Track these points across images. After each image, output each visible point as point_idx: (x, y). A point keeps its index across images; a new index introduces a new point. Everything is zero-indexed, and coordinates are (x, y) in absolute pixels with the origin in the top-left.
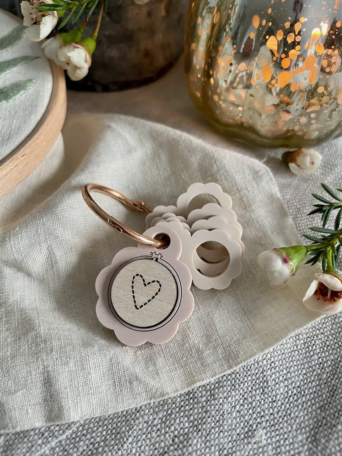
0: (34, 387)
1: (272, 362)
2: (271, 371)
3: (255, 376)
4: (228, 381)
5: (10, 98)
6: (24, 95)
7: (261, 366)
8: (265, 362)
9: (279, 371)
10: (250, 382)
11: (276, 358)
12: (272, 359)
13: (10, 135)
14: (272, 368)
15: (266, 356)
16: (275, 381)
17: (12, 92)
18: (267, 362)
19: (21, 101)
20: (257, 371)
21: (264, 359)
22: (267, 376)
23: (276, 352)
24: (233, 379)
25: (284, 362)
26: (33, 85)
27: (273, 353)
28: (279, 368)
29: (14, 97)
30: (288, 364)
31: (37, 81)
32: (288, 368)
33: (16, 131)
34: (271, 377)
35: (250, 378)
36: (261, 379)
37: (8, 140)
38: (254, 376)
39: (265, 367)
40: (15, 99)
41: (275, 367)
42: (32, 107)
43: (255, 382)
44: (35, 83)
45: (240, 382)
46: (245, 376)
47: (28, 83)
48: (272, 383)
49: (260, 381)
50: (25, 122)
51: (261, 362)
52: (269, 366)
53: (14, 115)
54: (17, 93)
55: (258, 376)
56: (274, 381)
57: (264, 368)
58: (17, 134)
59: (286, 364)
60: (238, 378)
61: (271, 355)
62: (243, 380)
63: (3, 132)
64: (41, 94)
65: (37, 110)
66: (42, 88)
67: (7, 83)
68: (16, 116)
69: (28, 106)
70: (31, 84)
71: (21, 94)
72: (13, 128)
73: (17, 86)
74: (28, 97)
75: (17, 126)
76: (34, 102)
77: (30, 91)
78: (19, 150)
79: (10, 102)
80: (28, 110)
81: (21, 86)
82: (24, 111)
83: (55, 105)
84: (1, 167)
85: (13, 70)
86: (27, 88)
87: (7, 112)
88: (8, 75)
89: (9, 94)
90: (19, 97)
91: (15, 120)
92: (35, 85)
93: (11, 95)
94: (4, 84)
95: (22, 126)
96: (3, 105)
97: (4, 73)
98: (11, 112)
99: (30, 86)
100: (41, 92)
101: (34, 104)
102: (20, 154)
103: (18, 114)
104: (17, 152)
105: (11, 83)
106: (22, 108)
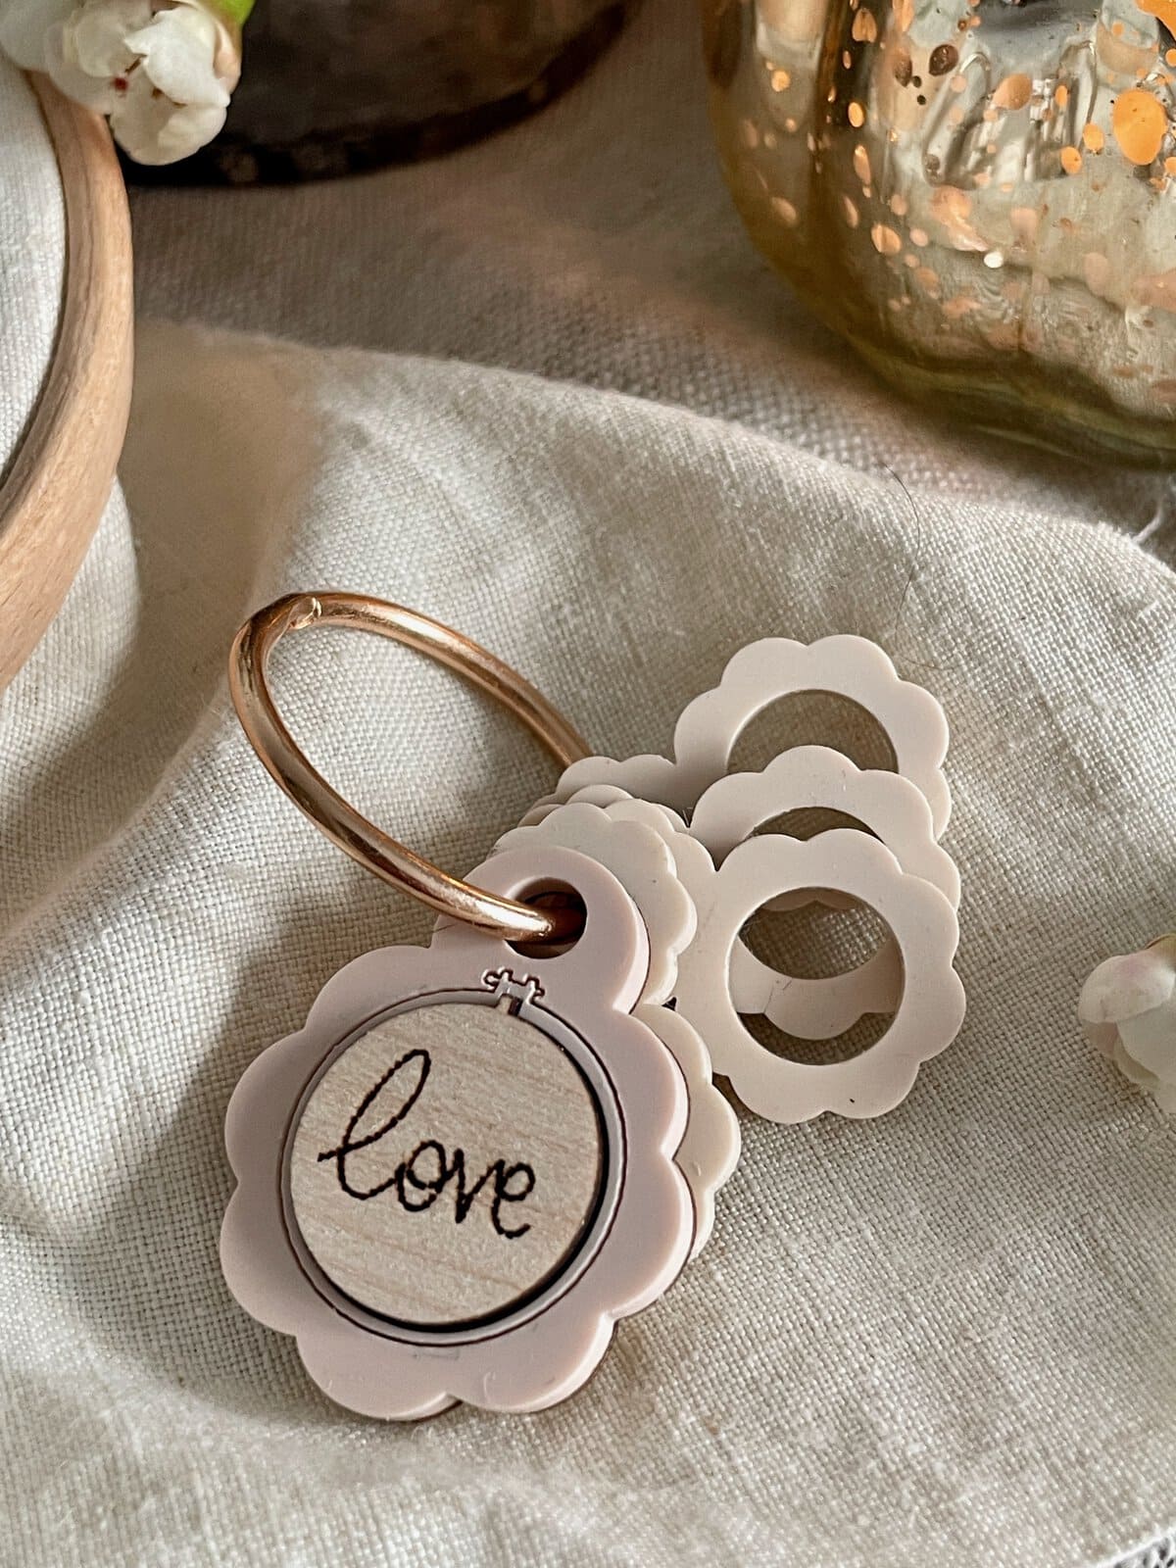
65: (9, 364)
66: (16, 242)
83: (95, 333)
100: (13, 260)
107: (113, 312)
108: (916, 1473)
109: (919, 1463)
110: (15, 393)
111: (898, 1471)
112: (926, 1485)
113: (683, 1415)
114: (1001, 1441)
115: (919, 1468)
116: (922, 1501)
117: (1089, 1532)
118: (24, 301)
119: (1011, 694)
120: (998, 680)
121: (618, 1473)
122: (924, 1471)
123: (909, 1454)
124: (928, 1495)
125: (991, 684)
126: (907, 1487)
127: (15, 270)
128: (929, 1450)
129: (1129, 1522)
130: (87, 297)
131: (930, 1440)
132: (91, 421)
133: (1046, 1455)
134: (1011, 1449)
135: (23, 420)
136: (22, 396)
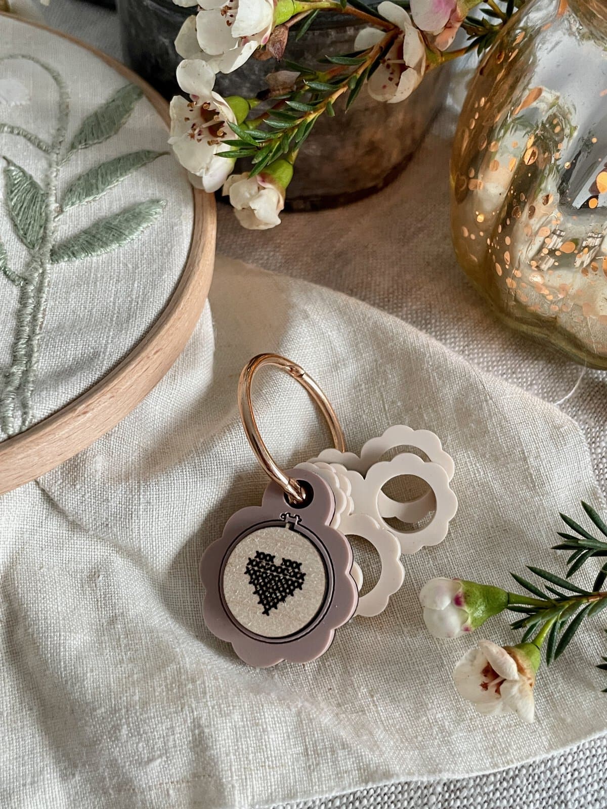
0: (179, 753)
1: (575, 770)
2: (573, 784)
3: (547, 792)
4: (503, 799)
5: (125, 239)
6: (147, 232)
7: (556, 776)
8: (563, 769)
9: (587, 785)
10: (538, 802)
11: (582, 763)
12: (576, 765)
13: (130, 310)
14: (574, 780)
15: (565, 759)
16: (579, 802)
17: (128, 228)
18: (566, 769)
19: (143, 244)
20: (549, 785)
21: (561, 765)
22: (565, 792)
23: (581, 753)
24: (511, 796)
25: (595, 770)
26: (161, 210)
27: (576, 755)
28: (587, 780)
29: (131, 237)
30: (601, 773)
31: (167, 202)
32: (602, 781)
33: (140, 302)
34: (572, 794)
35: (537, 795)
36: (556, 798)
37: (128, 322)
38: (544, 792)
39: (563, 777)
40: (133, 240)
41: (579, 778)
42: (162, 255)
43: (547, 803)
44: (163, 207)
45: (522, 802)
46: (530, 792)
47: (153, 207)
48: (573, 804)
49: (554, 801)
50: (154, 286)
51: (556, 769)
52: (569, 776)
53: (134, 273)
54: (136, 229)
55: (551, 792)
56: (577, 802)
57: (561, 779)
58: (141, 309)
59: (598, 774)
60: (518, 796)
61: (573, 757)
62: (527, 798)
63: (117, 304)
64: (175, 228)
66: (177, 218)
67: (115, 207)
68: (137, 275)
69: (155, 254)
70: (158, 210)
71: (142, 229)
72: (134, 297)
73: (136, 215)
74: (154, 235)
75: (141, 294)
76: (166, 245)
77: (156, 222)
78: (150, 341)
79: (124, 246)
80: (157, 261)
81: (142, 215)
82: (150, 264)
83: (202, 252)
84: (124, 374)
85: (123, 181)
86: (151, 217)
87: (121, 265)
88: (115, 190)
89: (123, 231)
90: (139, 235)
91: (136, 282)
92: (163, 211)
93: (127, 233)
94: (110, 208)
95: (150, 294)
96: (113, 252)
97: (109, 187)
98: (127, 265)
99: (156, 213)
100: (176, 225)
101: (166, 250)
102: (153, 349)
103: (140, 269)
104: (146, 345)
105: (122, 206)
106: (145, 256)
108: (438, 725)
109: (440, 721)
111: (433, 722)
112: (442, 729)
113: (362, 688)
114: (468, 719)
115: (440, 723)
116: (440, 735)
117: (493, 757)
121: (339, 705)
122: (441, 724)
123: (437, 717)
124: (442, 733)
126: (436, 729)
128: (444, 716)
129: (506, 757)
130: (200, 239)
131: (444, 713)
133: (483, 727)
134: (471, 722)
135: (176, 282)
136: (176, 274)
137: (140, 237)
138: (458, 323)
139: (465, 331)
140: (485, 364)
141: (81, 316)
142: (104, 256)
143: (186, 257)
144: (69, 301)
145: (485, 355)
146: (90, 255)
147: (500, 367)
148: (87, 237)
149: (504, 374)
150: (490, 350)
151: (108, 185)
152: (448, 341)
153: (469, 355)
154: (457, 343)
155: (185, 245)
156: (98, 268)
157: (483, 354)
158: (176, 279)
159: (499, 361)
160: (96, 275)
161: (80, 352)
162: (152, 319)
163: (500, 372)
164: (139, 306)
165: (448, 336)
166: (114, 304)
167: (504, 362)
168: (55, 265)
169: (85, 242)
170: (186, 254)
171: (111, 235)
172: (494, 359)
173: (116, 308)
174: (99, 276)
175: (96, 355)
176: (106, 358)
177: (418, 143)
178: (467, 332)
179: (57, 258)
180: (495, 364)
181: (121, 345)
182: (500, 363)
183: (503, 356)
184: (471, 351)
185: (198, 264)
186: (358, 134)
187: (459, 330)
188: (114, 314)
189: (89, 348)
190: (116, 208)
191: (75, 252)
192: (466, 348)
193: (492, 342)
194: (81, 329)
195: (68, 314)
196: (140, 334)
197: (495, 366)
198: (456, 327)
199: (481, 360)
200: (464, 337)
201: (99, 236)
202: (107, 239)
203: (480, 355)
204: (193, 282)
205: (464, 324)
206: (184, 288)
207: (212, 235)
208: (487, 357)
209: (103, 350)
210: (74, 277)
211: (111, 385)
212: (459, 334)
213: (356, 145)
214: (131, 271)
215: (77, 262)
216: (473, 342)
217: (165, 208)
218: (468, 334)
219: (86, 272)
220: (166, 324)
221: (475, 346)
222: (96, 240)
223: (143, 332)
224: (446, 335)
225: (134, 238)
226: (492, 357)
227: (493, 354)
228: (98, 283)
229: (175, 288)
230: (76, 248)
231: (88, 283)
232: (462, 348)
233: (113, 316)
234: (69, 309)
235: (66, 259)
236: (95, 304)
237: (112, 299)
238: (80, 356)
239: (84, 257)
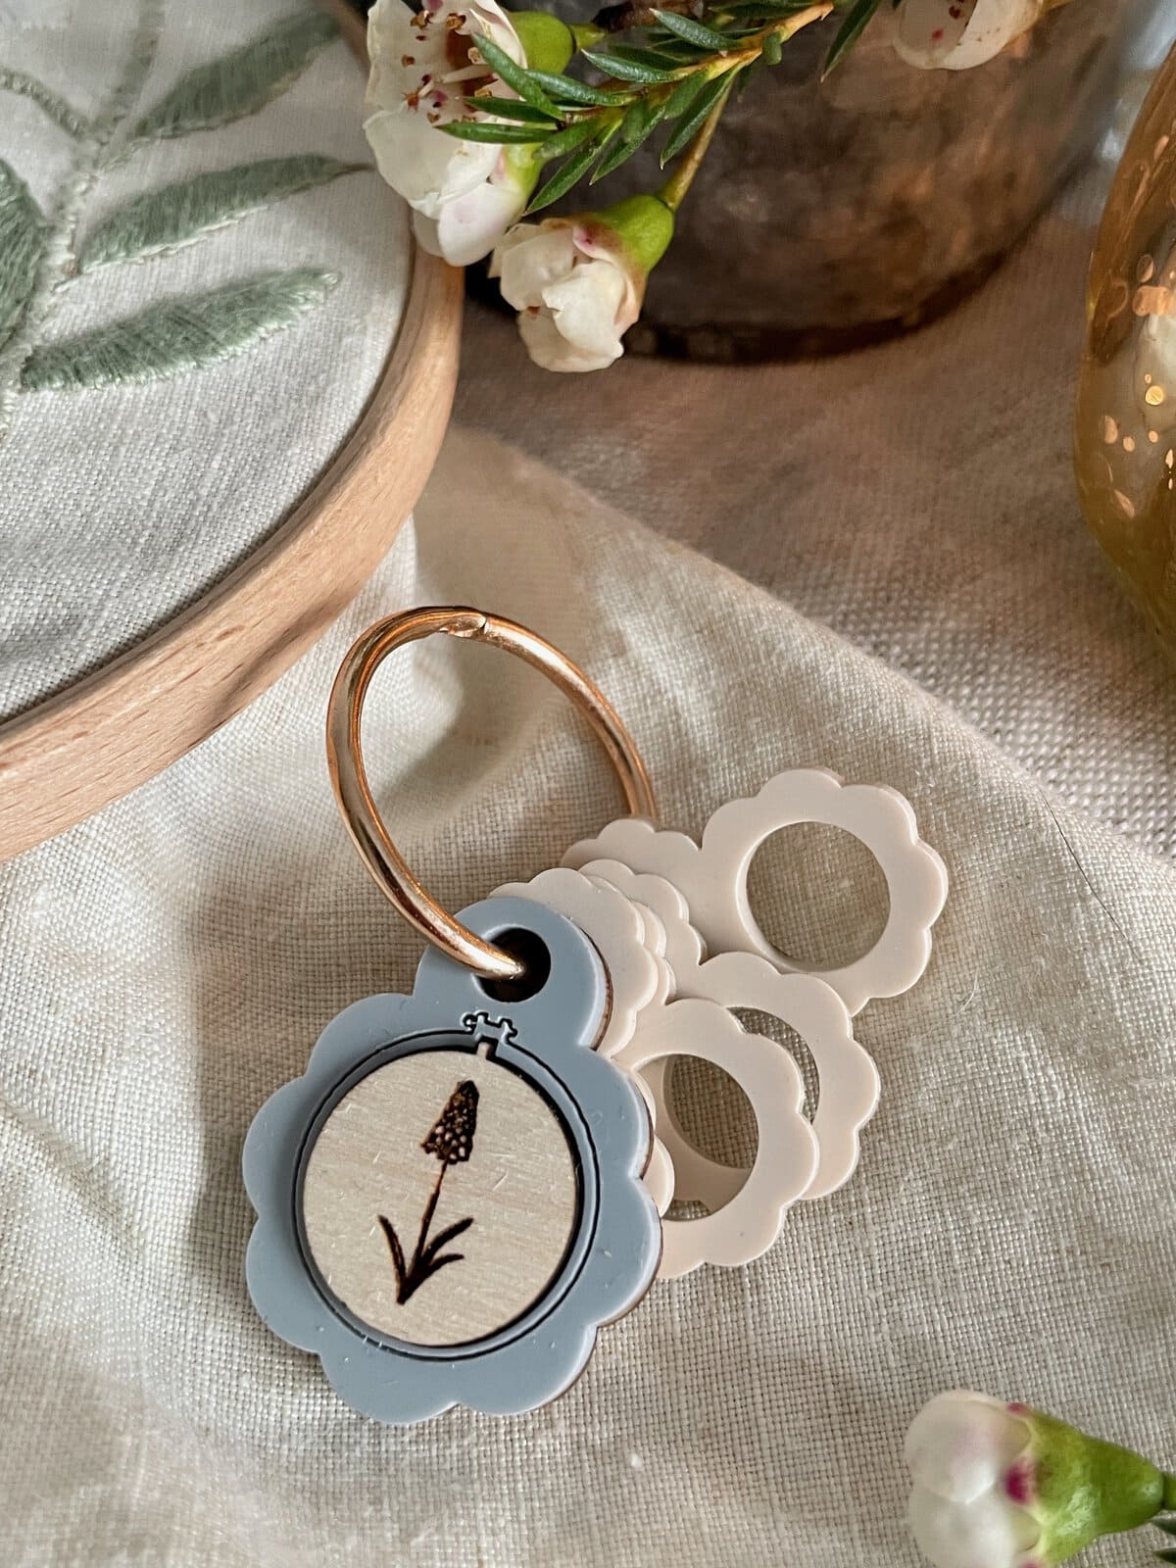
5: (214, 352)
6: (274, 342)
13: (185, 522)
17: (226, 326)
19: (259, 370)
26: (321, 295)
29: (230, 349)
31: (340, 277)
33: (215, 507)
37: (173, 550)
40: (234, 356)
42: (298, 401)
44: (327, 289)
47: (301, 286)
53: (219, 434)
54: (248, 331)
58: (214, 523)
63: (157, 505)
64: (347, 340)
65: (321, 419)
66: (357, 317)
67: (209, 277)
68: (225, 440)
69: (282, 394)
70: (314, 293)
71: (264, 335)
72: (204, 492)
73: (253, 297)
74: (290, 352)
75: (223, 486)
76: (315, 377)
77: (302, 321)
78: (214, 604)
79: (210, 370)
80: (283, 412)
81: (269, 299)
82: (263, 417)
83: (400, 402)
84: (123, 680)
85: (244, 219)
86: (292, 309)
87: (192, 412)
88: (219, 239)
89: (213, 333)
90: (252, 347)
91: (218, 457)
92: (326, 298)
93: (221, 336)
94: (199, 276)
95: (244, 489)
96: (179, 381)
97: (206, 229)
98: (205, 415)
99: (306, 299)
100: (350, 331)
101: (312, 388)
102: (217, 626)
103: (235, 428)
104: (203, 612)
105: (229, 276)
106: (256, 398)
107: (422, 389)
110: (319, 445)
118: (349, 368)
119: (1153, 1036)
120: (1144, 1019)
125: (1137, 1020)
127: (350, 340)
132: (376, 478)
135: (319, 469)
136: (325, 448)
137: (255, 351)
138: (1057, 681)
139: (1073, 707)
140: (1112, 800)
141: (62, 523)
142: (155, 387)
143: (357, 413)
144: (41, 485)
145: (1116, 778)
146: (118, 380)
147: (1152, 813)
148: (121, 336)
149: (1161, 830)
150: (1130, 767)
151: (206, 223)
152: (1024, 727)
153: (1071, 772)
154: (1047, 737)
155: (361, 382)
156: (132, 414)
157: (1109, 774)
158: (322, 463)
159: (1151, 796)
160: (124, 431)
161: (36, 611)
162: (238, 552)
163: (1151, 825)
164: (210, 514)
165: (1026, 714)
166: (151, 503)
167: (1164, 801)
168: (29, 394)
169: (112, 349)
170: (360, 404)
171: (180, 338)
172: (1137, 790)
173: (154, 514)
174: (131, 432)
175: (72, 623)
176: (95, 633)
177: (1022, 232)
178: (1078, 709)
179: (35, 378)
180: (1139, 802)
181: (140, 605)
182: (1152, 802)
183: (1163, 785)
184: (1079, 763)
185: (383, 431)
186: (867, 178)
187: (1057, 700)
188: (145, 528)
189: (60, 605)
190: (212, 278)
191: (82, 369)
192: (1068, 752)
193: (1140, 744)
194: (49, 556)
195: (32, 515)
196: (196, 585)
197: (1137, 808)
198: (1051, 693)
199: (1103, 789)
200: (1065, 723)
201: (149, 337)
202: (170, 345)
203: (1102, 775)
204: (360, 474)
205: (1074, 687)
206: (332, 486)
207: (434, 367)
208: (1119, 784)
209: (90, 613)
210: (69, 428)
211: (85, 704)
212: (1055, 714)
213: (860, 205)
214: (212, 428)
215: (84, 394)
216: (1087, 738)
217: (332, 291)
218: (1077, 718)
219: (100, 420)
220: (266, 566)
221: (1092, 752)
222: (141, 344)
223: (205, 580)
224: (1021, 709)
225: (239, 351)
226: (1133, 784)
227: (1137, 778)
228: (123, 450)
229: (314, 484)
230: (87, 359)
231: (98, 447)
232: (1056, 750)
233: (139, 534)
234: (37, 504)
235: (58, 384)
236: (105, 499)
237: (148, 492)
238: (32, 622)
239: (104, 384)
